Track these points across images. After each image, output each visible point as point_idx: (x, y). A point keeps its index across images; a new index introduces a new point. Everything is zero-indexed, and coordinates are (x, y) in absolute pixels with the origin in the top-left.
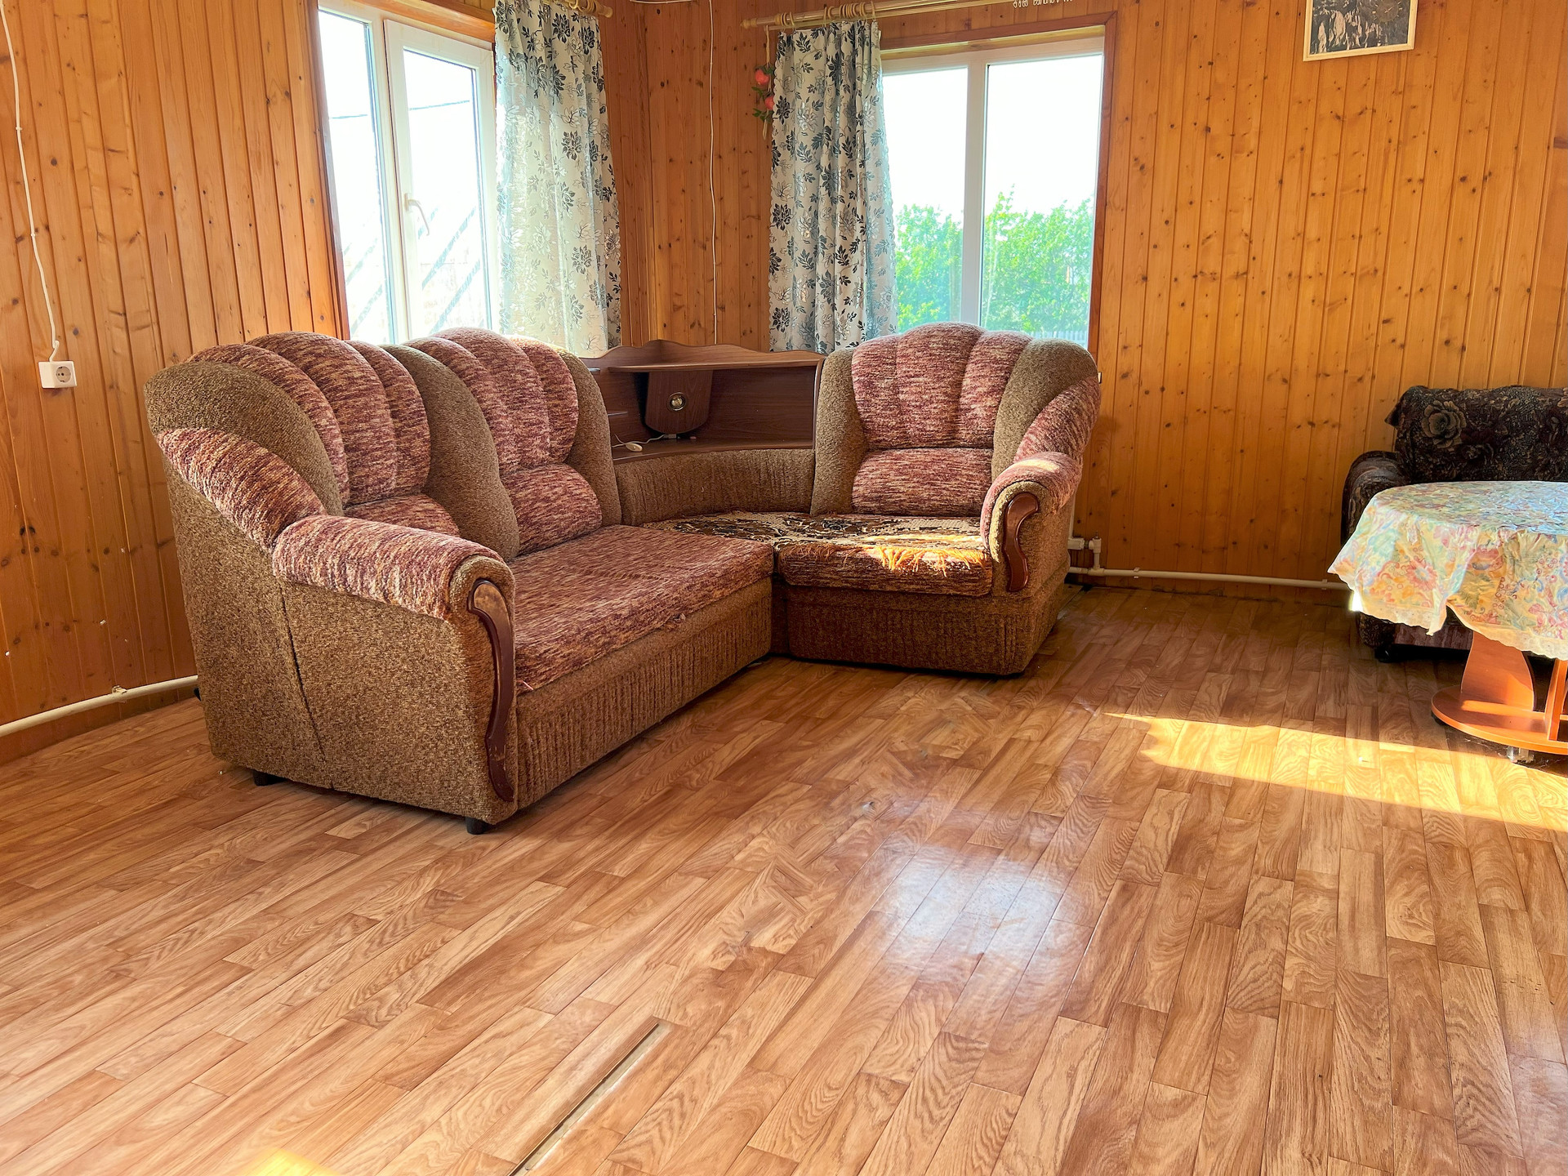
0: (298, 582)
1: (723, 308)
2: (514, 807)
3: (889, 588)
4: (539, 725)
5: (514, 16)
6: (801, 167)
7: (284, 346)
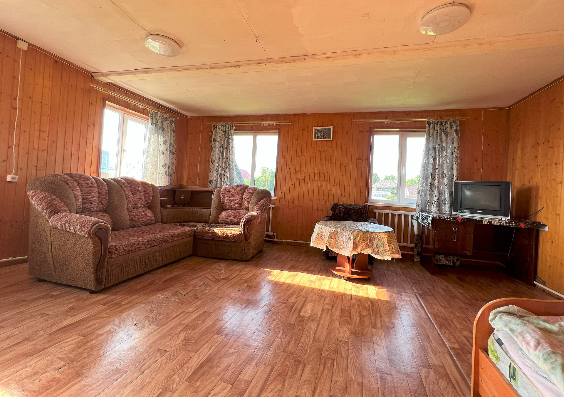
0: (54, 228)
1: (199, 179)
2: (103, 287)
3: (219, 239)
4: (114, 266)
5: (154, 116)
6: (217, 152)
7: (71, 175)
